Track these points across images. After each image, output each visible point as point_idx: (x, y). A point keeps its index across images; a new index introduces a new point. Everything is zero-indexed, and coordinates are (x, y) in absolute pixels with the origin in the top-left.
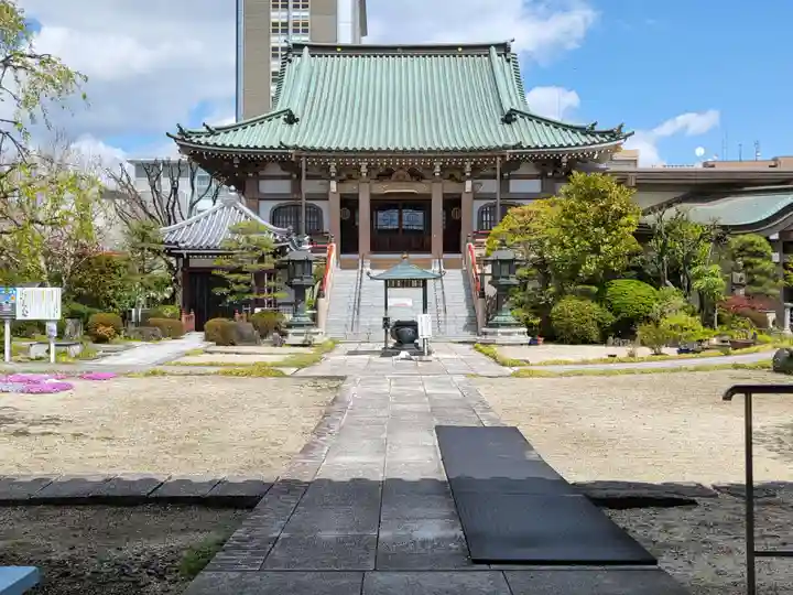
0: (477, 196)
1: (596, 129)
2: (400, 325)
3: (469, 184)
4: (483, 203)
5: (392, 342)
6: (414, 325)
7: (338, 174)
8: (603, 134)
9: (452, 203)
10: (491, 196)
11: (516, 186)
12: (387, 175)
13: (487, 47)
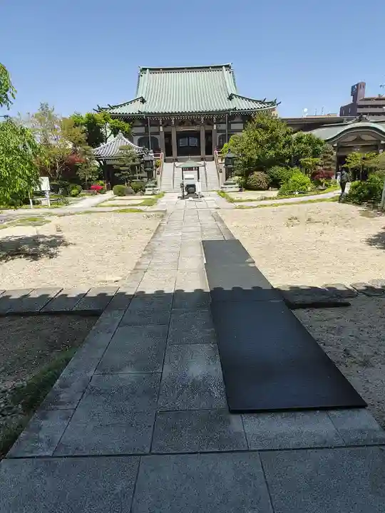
0: (218, 131)
1: (266, 101)
2: (189, 186)
3: (215, 126)
4: (221, 134)
5: (186, 193)
6: (194, 186)
7: (163, 123)
8: (268, 103)
9: (209, 134)
10: (224, 131)
11: (234, 127)
12: (182, 123)
13: (221, 67)
